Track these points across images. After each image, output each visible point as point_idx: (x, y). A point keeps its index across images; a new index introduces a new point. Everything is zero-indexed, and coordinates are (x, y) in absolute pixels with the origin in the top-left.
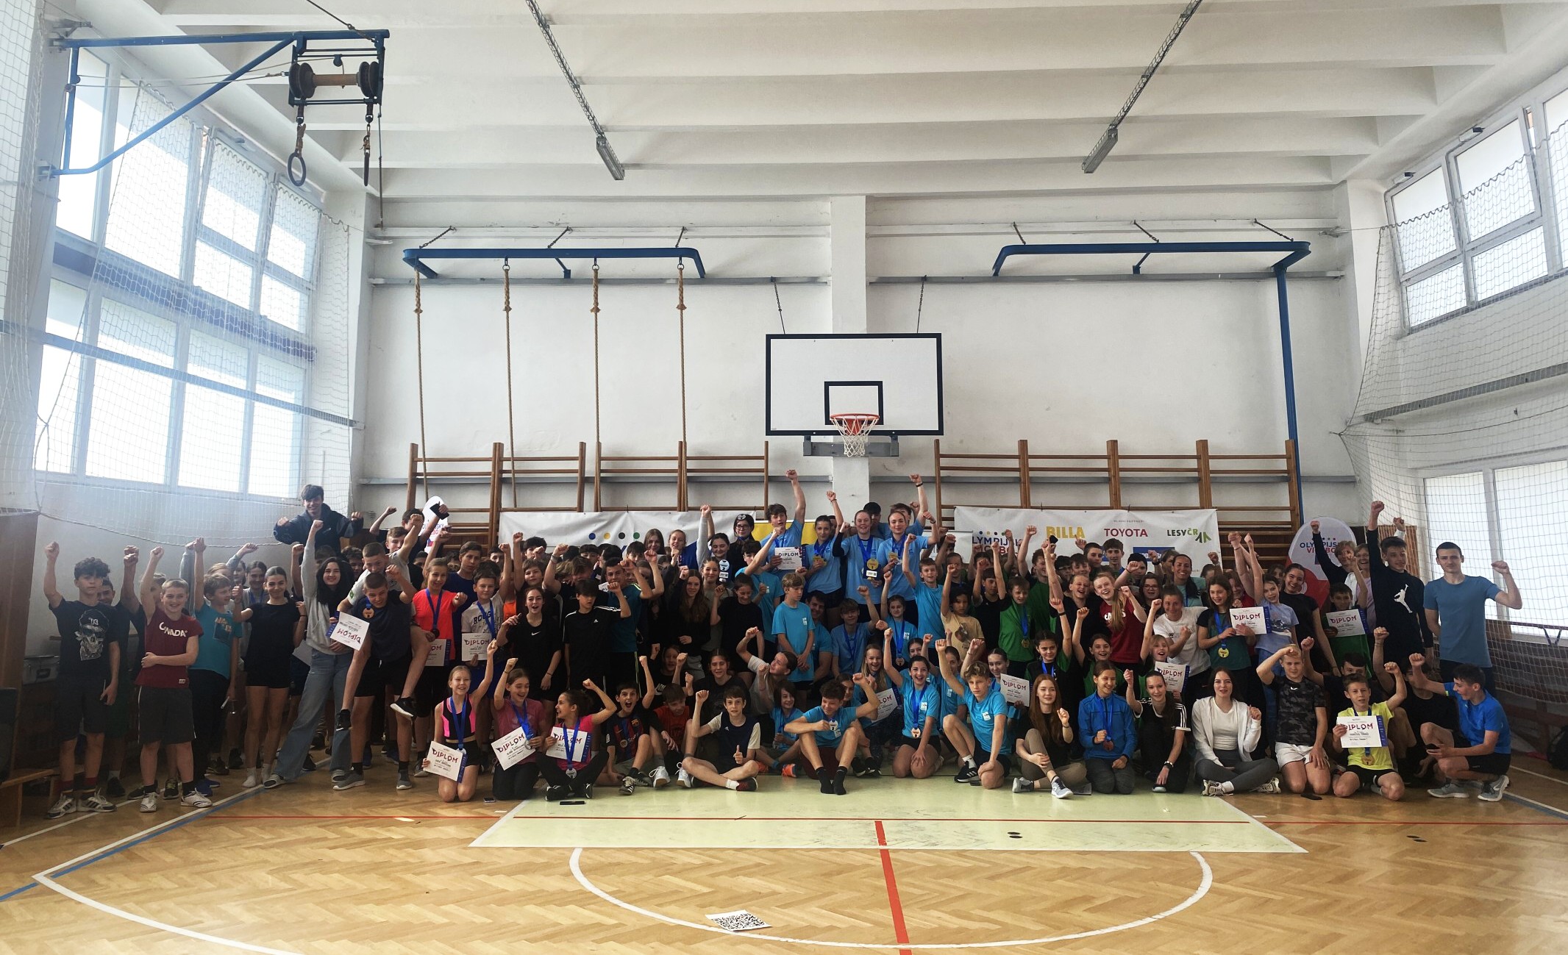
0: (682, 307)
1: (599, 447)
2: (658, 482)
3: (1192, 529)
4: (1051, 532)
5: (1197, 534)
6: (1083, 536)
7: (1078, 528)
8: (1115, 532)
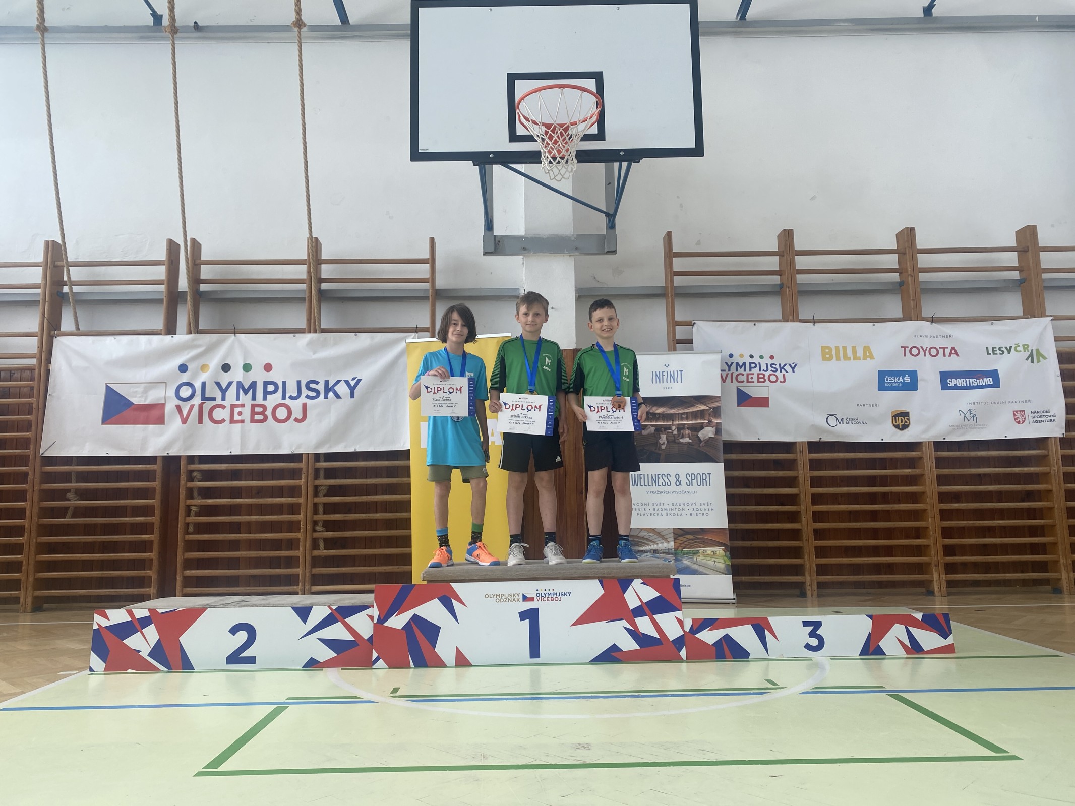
0: (299, 26)
1: (196, 246)
2: (281, 298)
3: (1021, 345)
4: (827, 353)
5: (1028, 351)
6: (872, 358)
7: (865, 347)
8: (915, 351)
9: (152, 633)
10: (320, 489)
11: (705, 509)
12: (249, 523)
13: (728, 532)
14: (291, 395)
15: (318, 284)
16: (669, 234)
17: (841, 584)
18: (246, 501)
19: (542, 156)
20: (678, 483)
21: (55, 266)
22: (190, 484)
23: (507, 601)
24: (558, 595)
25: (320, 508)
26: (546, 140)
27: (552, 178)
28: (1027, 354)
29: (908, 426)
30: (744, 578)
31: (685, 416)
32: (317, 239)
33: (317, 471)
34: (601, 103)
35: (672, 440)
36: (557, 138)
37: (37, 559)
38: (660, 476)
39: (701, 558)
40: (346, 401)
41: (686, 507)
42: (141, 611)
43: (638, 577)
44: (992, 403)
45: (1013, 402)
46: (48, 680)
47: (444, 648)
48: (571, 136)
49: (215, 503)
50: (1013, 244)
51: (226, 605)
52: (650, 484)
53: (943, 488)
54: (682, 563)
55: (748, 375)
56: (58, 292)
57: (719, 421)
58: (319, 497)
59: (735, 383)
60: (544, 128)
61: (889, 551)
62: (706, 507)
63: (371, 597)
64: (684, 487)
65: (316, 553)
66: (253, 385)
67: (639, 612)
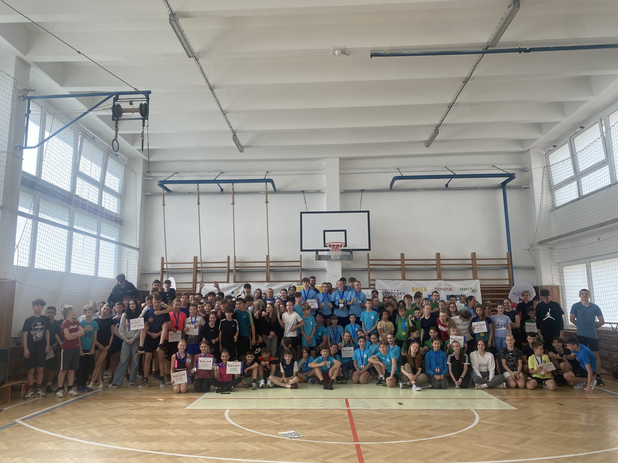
0: (267, 202)
2: (258, 271)
3: (470, 288)
4: (414, 289)
5: (472, 289)
6: (427, 291)
7: (425, 288)
8: (439, 289)
15: (269, 268)
21: (196, 263)
32: (269, 256)
55: (391, 295)
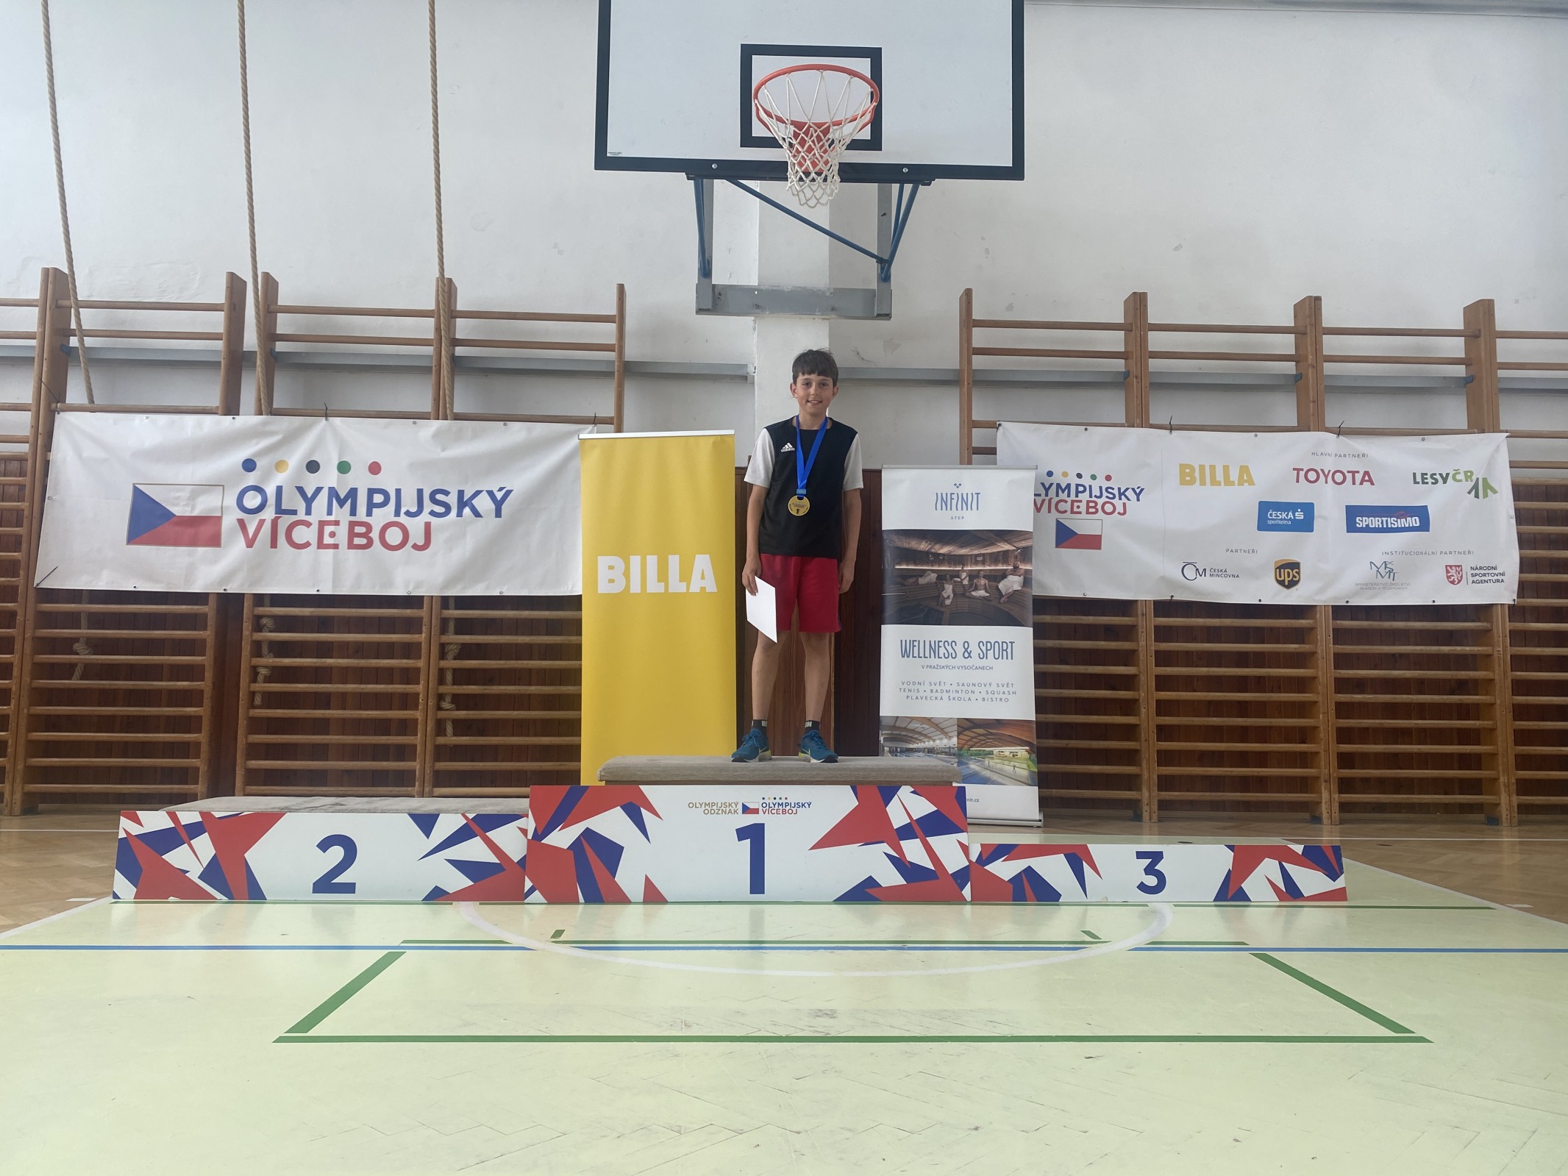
1: (270, 285)
2: (395, 366)
3: (1462, 471)
4: (1188, 474)
5: (1472, 481)
6: (1251, 482)
7: (1241, 467)
8: (1312, 476)
9: (204, 846)
10: (447, 648)
11: (1004, 693)
12: (344, 695)
13: (1035, 725)
14: (408, 511)
15: (451, 348)
16: (968, 293)
17: (1193, 805)
18: (339, 663)
19: (789, 169)
20: (966, 655)
21: (58, 307)
22: (258, 636)
23: (721, 811)
24: (793, 805)
25: (448, 677)
26: (796, 146)
27: (802, 203)
28: (1470, 484)
29: (1297, 582)
30: (1055, 792)
31: (981, 559)
32: (450, 280)
33: (444, 622)
34: (877, 96)
35: (961, 593)
36: (812, 144)
37: (29, 739)
38: (941, 644)
39: (995, 761)
40: (489, 523)
41: (977, 689)
42: (188, 815)
43: (906, 784)
44: (1417, 553)
45: (1446, 553)
46: (52, 910)
47: (628, 877)
48: (833, 142)
49: (294, 665)
50: (1459, 325)
51: (313, 809)
52: (927, 655)
53: (1342, 671)
54: (968, 767)
55: (1073, 502)
56: (62, 345)
57: (1028, 567)
58: (447, 659)
59: (1054, 513)
60: (793, 128)
61: (1262, 759)
62: (1005, 689)
63: (524, 804)
64: (975, 660)
65: (441, 740)
66: (353, 493)
67: (907, 832)
